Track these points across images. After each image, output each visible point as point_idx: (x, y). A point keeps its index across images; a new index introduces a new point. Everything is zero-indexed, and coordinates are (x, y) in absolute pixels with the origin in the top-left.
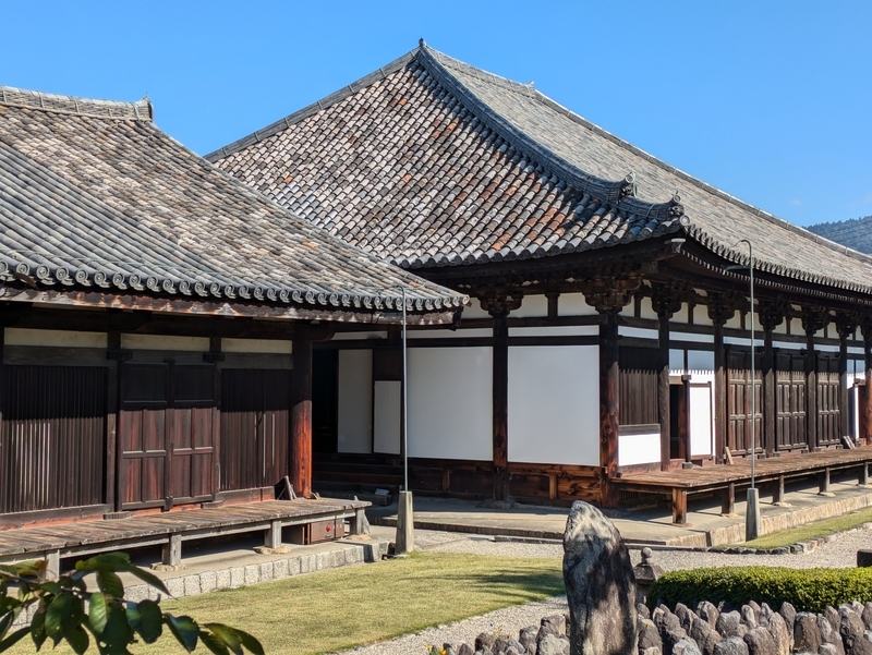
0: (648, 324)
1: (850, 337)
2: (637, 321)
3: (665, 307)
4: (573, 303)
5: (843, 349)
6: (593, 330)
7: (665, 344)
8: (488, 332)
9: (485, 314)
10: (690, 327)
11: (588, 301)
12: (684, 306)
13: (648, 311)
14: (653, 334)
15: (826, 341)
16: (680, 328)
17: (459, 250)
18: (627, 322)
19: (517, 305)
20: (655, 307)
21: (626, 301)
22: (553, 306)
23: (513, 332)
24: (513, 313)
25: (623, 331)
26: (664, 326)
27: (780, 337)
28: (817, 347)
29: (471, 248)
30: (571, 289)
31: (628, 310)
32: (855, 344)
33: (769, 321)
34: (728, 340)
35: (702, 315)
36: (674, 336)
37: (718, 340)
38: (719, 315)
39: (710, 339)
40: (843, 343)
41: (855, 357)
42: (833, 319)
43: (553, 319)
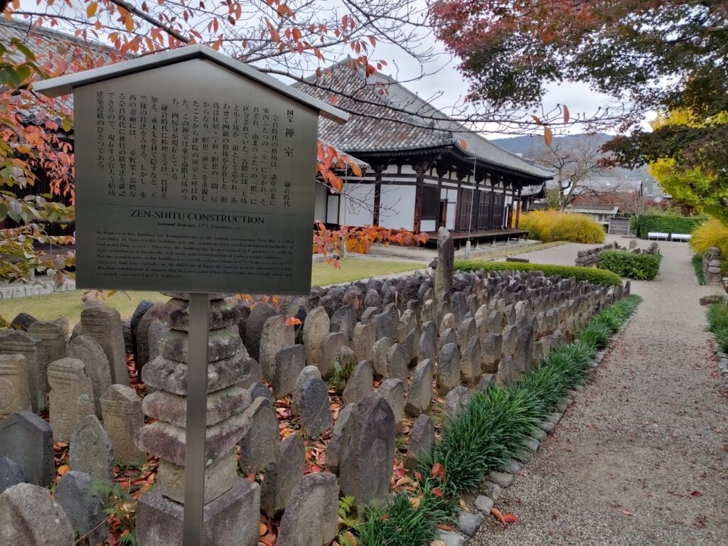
0: (434, 178)
1: (508, 187)
2: (431, 177)
3: (441, 173)
4: (407, 169)
5: (505, 192)
6: (414, 180)
7: (441, 186)
8: (373, 179)
9: (373, 172)
10: (450, 180)
11: (413, 169)
12: (448, 172)
13: (435, 174)
14: (436, 182)
15: (498, 188)
16: (446, 180)
17: (365, 145)
18: (427, 177)
19: (386, 168)
20: (437, 172)
21: (427, 169)
22: (399, 170)
23: (384, 179)
24: (384, 172)
25: (426, 181)
26: (440, 179)
27: (482, 186)
28: (495, 191)
29: (370, 145)
30: (407, 163)
31: (428, 173)
32: (509, 190)
33: (478, 179)
34: (463, 186)
36: (444, 183)
37: (459, 186)
39: (456, 185)
40: (505, 190)
41: (509, 195)
42: (502, 180)
43: (399, 175)
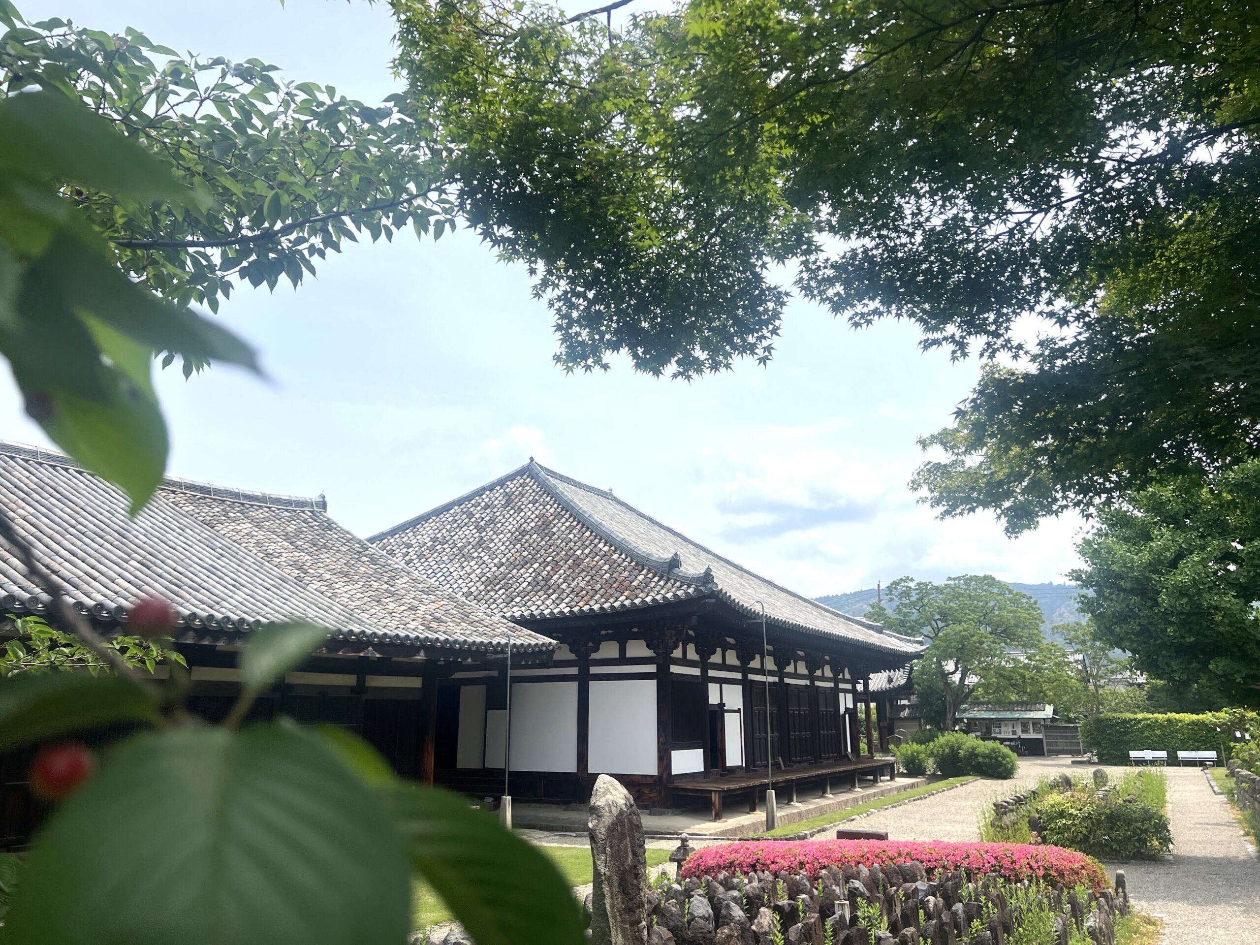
0: (692, 664)
2: (684, 661)
3: (705, 652)
4: (637, 649)
6: (652, 668)
7: (705, 680)
8: (574, 671)
9: (572, 657)
10: (724, 667)
11: (649, 647)
12: (719, 650)
13: (692, 655)
14: (696, 672)
15: (823, 678)
16: (716, 667)
18: (677, 662)
19: (597, 650)
20: (697, 652)
21: (676, 646)
22: (623, 650)
23: (594, 670)
24: (594, 656)
25: (674, 669)
26: (705, 665)
27: (790, 675)
28: (817, 683)
29: (562, 606)
30: (636, 637)
31: (677, 653)
32: (845, 681)
33: (781, 663)
34: (751, 677)
35: (732, 659)
36: (712, 673)
37: (745, 676)
38: (745, 657)
39: (738, 676)
40: (836, 681)
41: (846, 691)
43: (623, 660)
